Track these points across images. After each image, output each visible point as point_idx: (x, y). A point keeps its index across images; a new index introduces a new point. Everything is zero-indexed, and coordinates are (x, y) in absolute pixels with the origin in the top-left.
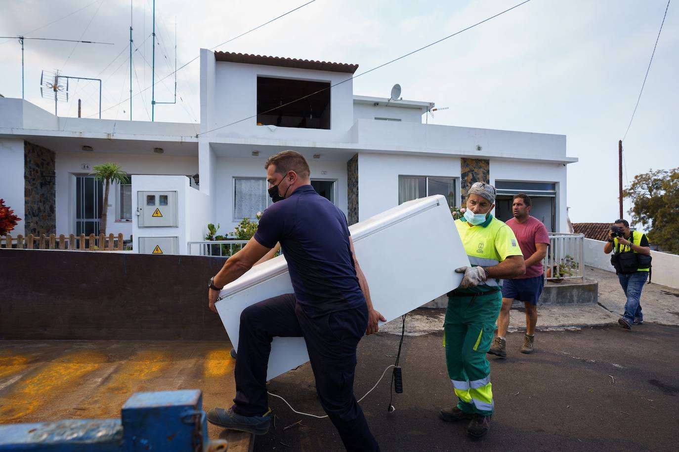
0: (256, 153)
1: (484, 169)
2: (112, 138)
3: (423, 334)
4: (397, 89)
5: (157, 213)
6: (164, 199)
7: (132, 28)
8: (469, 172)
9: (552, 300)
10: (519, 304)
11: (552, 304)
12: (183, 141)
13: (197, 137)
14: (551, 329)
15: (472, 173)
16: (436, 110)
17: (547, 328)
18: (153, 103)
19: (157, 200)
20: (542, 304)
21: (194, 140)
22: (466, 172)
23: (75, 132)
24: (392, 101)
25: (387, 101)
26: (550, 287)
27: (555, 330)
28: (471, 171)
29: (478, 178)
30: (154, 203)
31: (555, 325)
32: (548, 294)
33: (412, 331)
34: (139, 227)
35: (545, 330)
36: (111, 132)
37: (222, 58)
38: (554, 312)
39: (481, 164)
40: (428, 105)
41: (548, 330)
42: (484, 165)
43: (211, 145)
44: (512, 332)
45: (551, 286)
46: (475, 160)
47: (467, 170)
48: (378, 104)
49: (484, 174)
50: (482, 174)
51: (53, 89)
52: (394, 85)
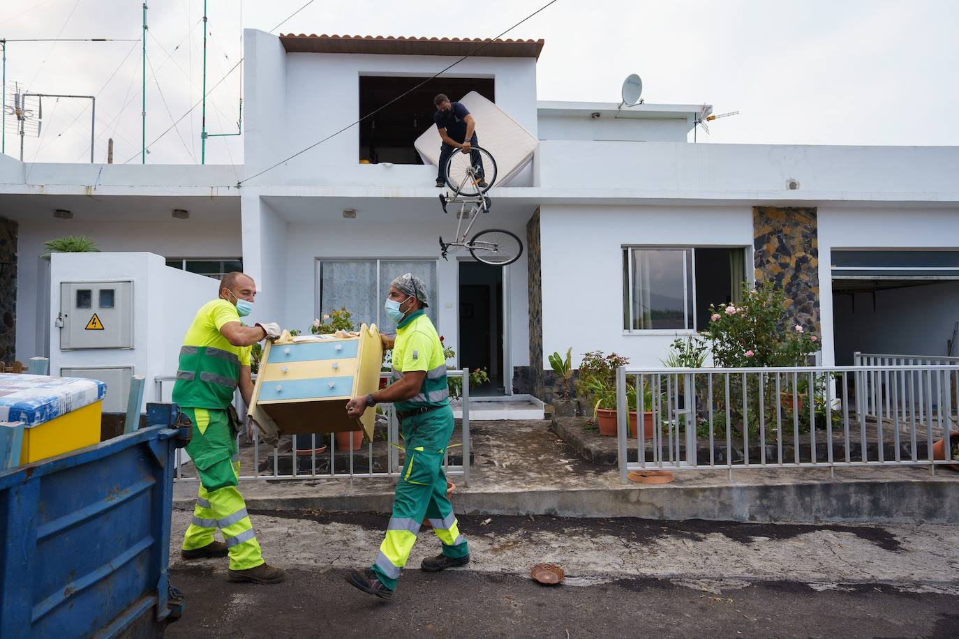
0: (350, 213)
1: (806, 228)
2: (93, 193)
3: (601, 582)
4: (633, 84)
5: (95, 324)
6: (108, 297)
7: (147, 5)
8: (771, 234)
9: (948, 512)
10: (860, 519)
11: (948, 521)
12: (214, 195)
13: (239, 185)
14: (931, 590)
15: (779, 237)
16: (713, 118)
17: (918, 584)
18: (204, 135)
19: (95, 298)
20: (921, 522)
21: (233, 192)
22: (764, 236)
23: (33, 186)
24: (624, 108)
25: (616, 108)
26: (942, 483)
27: (939, 592)
28: (777, 232)
29: (793, 247)
30: (88, 305)
31: (943, 579)
32: (936, 500)
33: (575, 574)
34: (63, 350)
35: (912, 590)
36: (91, 183)
37: (294, 45)
38: (951, 543)
39: (798, 217)
40: (698, 110)
41: (919, 591)
42: (804, 219)
43: (265, 200)
44: (820, 589)
45: (945, 480)
46: (784, 209)
47: (767, 229)
48: (598, 116)
49: (805, 236)
50: (801, 238)
51: (15, 116)
52: (627, 76)
